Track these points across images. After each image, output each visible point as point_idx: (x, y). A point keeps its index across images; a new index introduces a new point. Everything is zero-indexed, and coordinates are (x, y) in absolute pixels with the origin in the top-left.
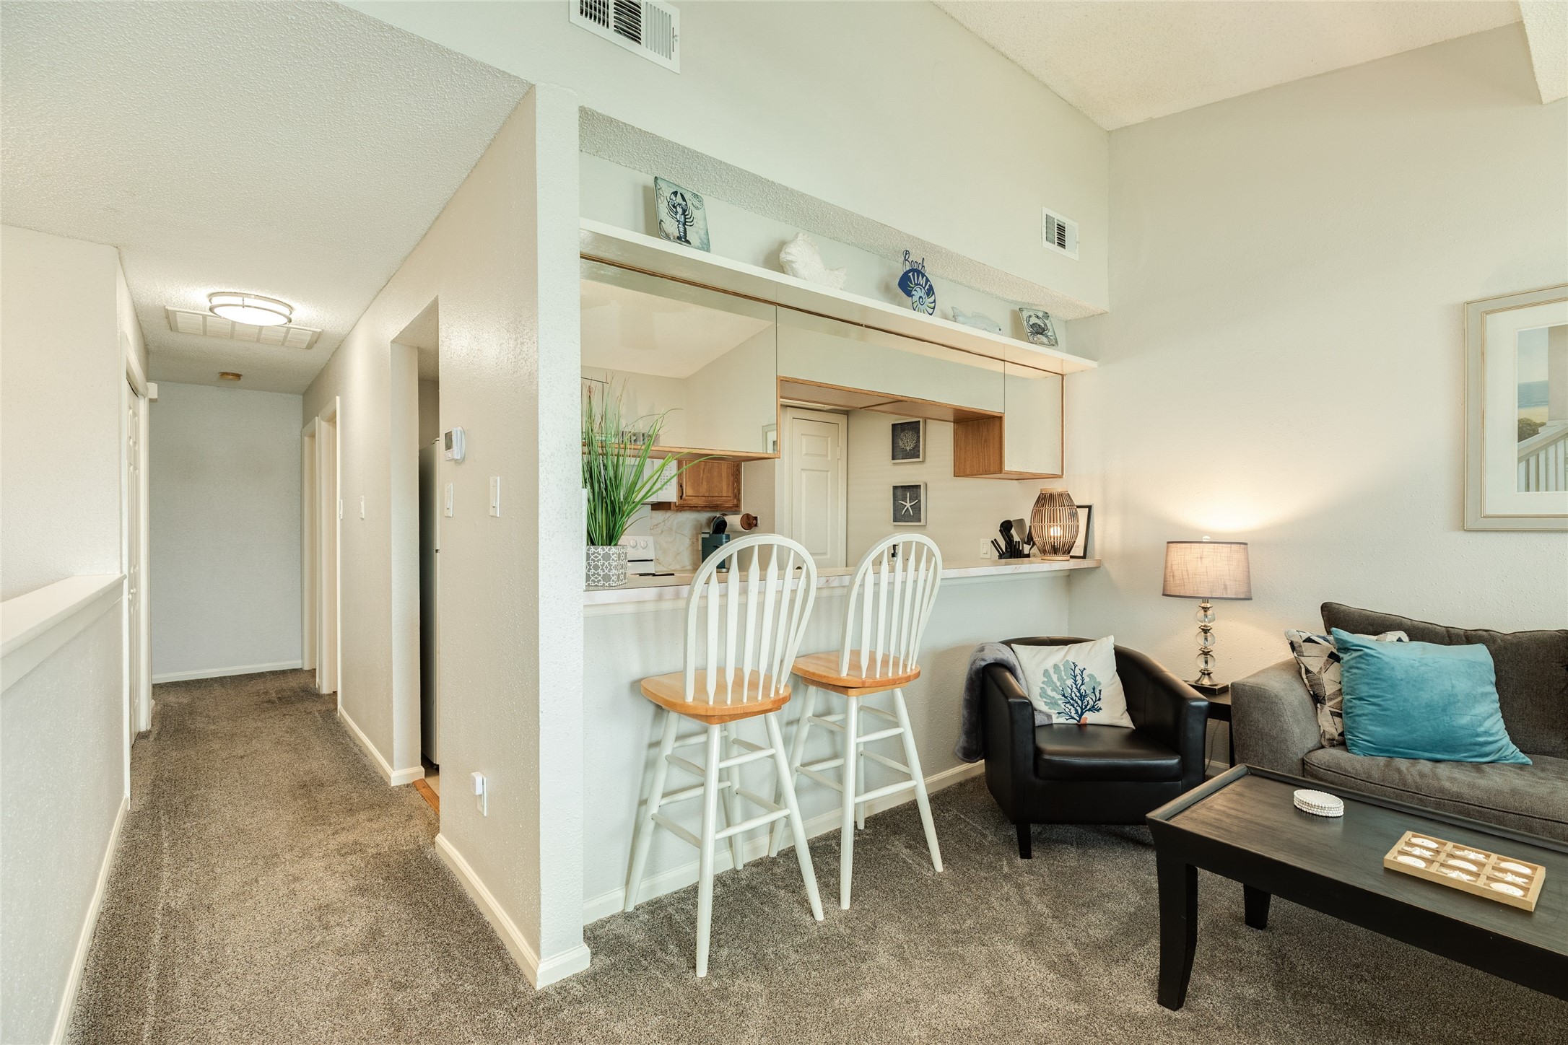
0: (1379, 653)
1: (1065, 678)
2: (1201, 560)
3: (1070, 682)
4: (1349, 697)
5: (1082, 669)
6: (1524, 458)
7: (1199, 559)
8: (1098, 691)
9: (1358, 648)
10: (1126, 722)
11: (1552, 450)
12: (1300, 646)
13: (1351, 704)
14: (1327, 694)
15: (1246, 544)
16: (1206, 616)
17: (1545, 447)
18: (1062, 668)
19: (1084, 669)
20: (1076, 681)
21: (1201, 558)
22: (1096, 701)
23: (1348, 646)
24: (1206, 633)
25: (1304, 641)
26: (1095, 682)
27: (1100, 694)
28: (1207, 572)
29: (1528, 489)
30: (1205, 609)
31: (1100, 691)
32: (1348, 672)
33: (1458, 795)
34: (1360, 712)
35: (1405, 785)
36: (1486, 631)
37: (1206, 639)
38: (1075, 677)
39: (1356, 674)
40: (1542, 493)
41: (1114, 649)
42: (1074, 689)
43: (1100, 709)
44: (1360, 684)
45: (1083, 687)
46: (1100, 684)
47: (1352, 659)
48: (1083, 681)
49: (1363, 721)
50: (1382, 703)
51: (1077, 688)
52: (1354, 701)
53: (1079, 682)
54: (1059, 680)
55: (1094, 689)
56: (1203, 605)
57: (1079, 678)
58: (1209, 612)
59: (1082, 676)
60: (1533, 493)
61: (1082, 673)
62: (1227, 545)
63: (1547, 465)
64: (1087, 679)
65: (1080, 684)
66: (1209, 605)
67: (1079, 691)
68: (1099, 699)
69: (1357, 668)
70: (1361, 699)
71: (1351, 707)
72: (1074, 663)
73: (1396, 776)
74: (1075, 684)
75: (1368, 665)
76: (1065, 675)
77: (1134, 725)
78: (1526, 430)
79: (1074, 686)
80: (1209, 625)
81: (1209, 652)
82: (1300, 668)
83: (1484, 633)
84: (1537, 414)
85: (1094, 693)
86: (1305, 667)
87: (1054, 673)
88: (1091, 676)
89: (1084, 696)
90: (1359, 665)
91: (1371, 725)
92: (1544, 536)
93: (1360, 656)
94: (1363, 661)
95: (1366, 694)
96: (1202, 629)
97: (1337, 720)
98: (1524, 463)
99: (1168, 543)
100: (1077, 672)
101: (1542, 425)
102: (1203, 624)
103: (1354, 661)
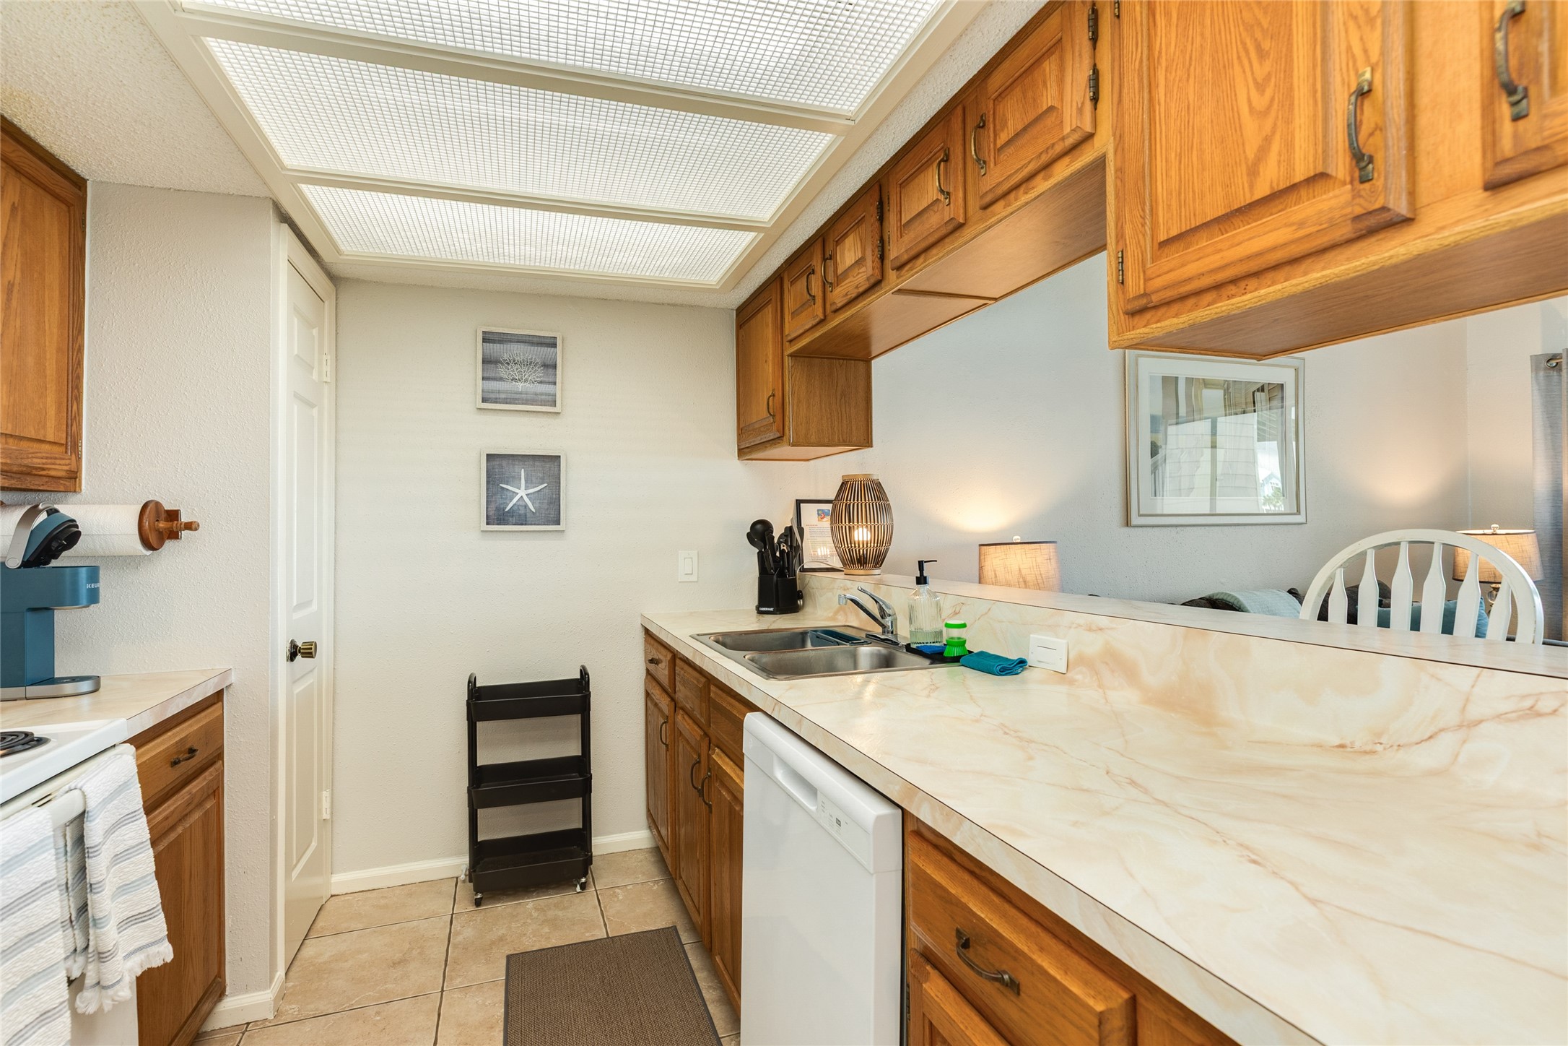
6: (1154, 470)
11: (1164, 465)
17: (1161, 464)
29: (1156, 496)
63: (1162, 478)
78: (1154, 449)
98: (1153, 476)
101: (1161, 445)
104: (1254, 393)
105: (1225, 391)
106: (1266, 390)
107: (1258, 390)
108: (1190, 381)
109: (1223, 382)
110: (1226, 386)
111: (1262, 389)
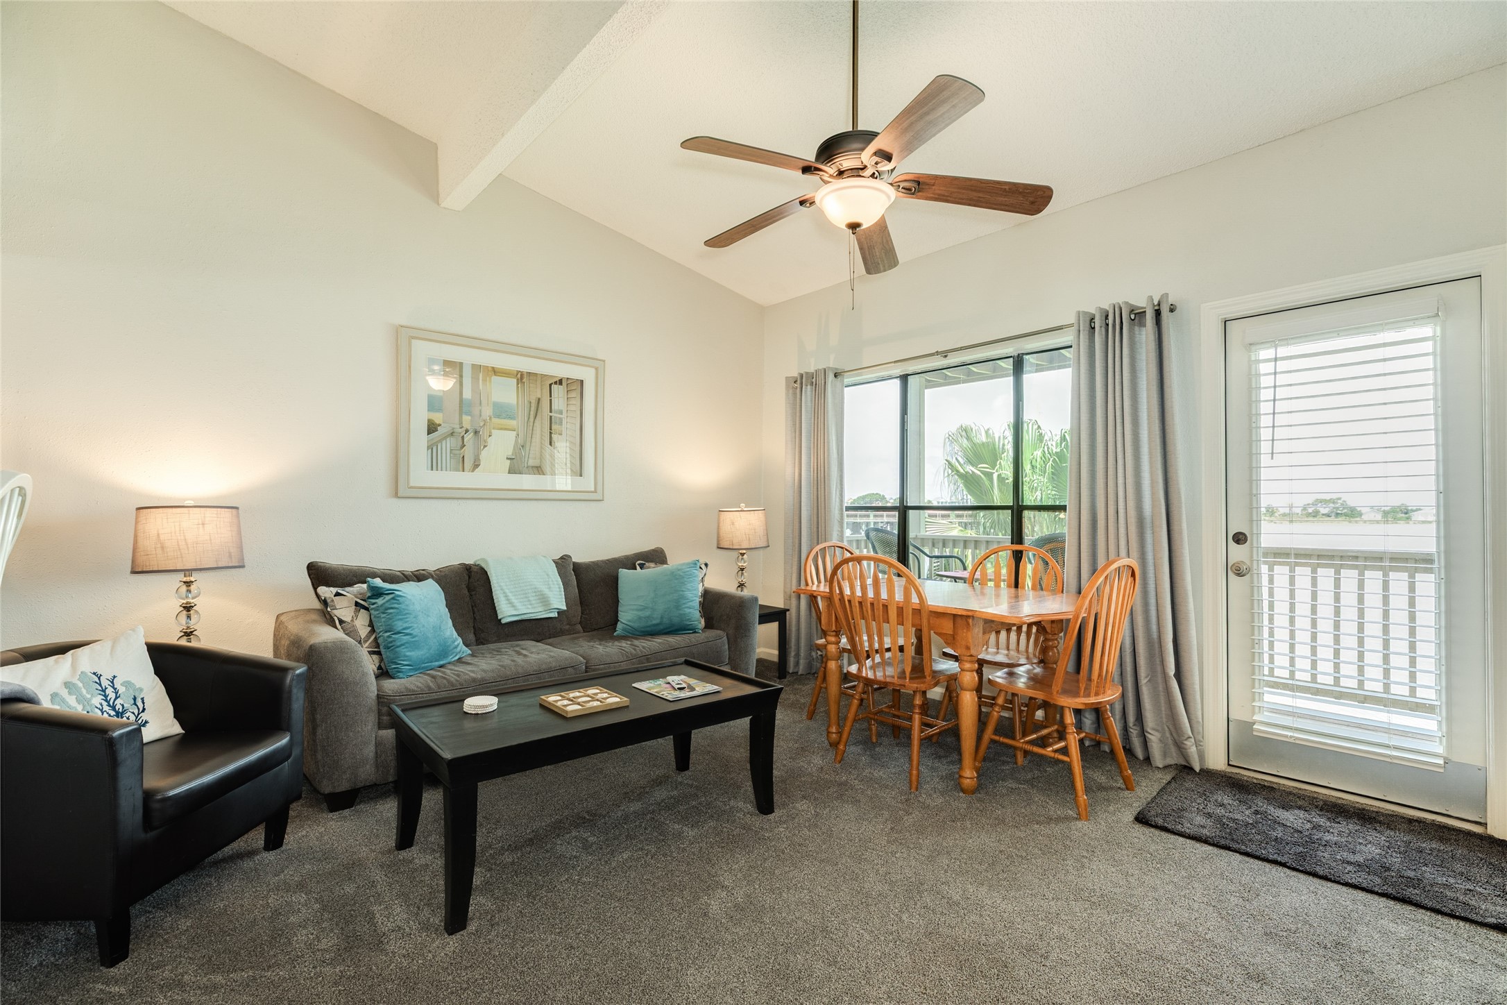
0: (404, 593)
1: (89, 696)
2: (203, 527)
3: (97, 700)
4: (388, 634)
5: (110, 677)
6: (430, 447)
7: (201, 526)
8: (140, 700)
9: (391, 592)
10: (177, 729)
11: (444, 442)
12: (333, 601)
13: (390, 640)
14: (362, 637)
15: (237, 508)
16: (189, 591)
17: (441, 441)
18: (80, 685)
19: (115, 677)
20: (106, 696)
21: (203, 524)
22: (138, 714)
23: (381, 591)
24: (189, 611)
25: (335, 596)
26: (135, 690)
27: (143, 703)
28: (211, 540)
29: (432, 470)
30: (188, 584)
31: (143, 699)
32: (384, 613)
33: (483, 679)
34: (399, 644)
35: (453, 685)
36: (423, 570)
37: (189, 617)
38: (104, 691)
39: (391, 613)
40: (444, 472)
41: (146, 644)
42: (106, 708)
43: (146, 722)
44: (396, 620)
45: (118, 701)
46: (141, 690)
47: (387, 601)
48: (116, 693)
49: (403, 650)
50: (412, 632)
51: (109, 705)
52: (393, 636)
53: (112, 696)
54: (78, 701)
55: (135, 699)
56: (185, 579)
57: (110, 691)
58: (193, 587)
59: (113, 687)
60: (434, 471)
61: (112, 682)
62: (229, 510)
63: (441, 453)
64: (122, 690)
65: (114, 697)
66: (192, 579)
67: (113, 708)
68: (144, 710)
69: (392, 608)
70: (399, 633)
71: (391, 642)
72: (94, 674)
73: (445, 681)
74: (106, 701)
75: (398, 604)
76: (88, 693)
77: (183, 730)
78: (432, 428)
79: (105, 704)
80: (192, 601)
81: (192, 632)
82: (334, 620)
83: (424, 572)
84: (438, 418)
85: (135, 704)
86: (339, 619)
87: (70, 693)
88: (127, 684)
89: (123, 712)
90: (393, 606)
91: (408, 651)
92: (441, 501)
93: (393, 598)
94: (396, 601)
95: (401, 628)
96: (184, 607)
97: (375, 657)
98: (430, 450)
99: (138, 509)
100: (105, 683)
101: (440, 425)
102: (185, 602)
103: (389, 603)
104: (550, 385)
105: (518, 380)
106: (564, 383)
107: (556, 383)
108: (477, 368)
109: (516, 372)
110: (519, 376)
111: (560, 382)
